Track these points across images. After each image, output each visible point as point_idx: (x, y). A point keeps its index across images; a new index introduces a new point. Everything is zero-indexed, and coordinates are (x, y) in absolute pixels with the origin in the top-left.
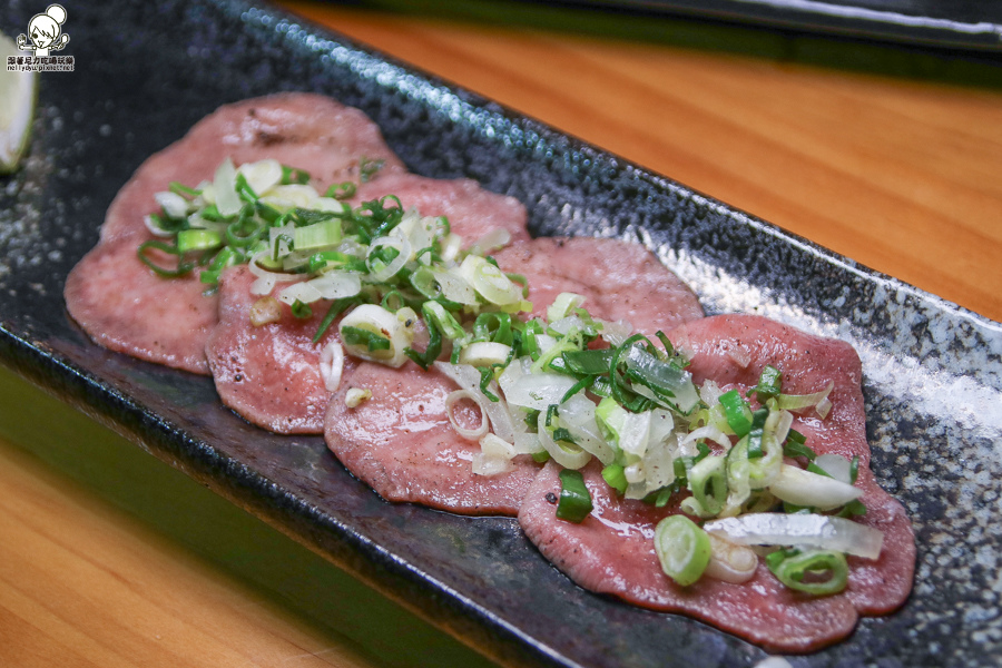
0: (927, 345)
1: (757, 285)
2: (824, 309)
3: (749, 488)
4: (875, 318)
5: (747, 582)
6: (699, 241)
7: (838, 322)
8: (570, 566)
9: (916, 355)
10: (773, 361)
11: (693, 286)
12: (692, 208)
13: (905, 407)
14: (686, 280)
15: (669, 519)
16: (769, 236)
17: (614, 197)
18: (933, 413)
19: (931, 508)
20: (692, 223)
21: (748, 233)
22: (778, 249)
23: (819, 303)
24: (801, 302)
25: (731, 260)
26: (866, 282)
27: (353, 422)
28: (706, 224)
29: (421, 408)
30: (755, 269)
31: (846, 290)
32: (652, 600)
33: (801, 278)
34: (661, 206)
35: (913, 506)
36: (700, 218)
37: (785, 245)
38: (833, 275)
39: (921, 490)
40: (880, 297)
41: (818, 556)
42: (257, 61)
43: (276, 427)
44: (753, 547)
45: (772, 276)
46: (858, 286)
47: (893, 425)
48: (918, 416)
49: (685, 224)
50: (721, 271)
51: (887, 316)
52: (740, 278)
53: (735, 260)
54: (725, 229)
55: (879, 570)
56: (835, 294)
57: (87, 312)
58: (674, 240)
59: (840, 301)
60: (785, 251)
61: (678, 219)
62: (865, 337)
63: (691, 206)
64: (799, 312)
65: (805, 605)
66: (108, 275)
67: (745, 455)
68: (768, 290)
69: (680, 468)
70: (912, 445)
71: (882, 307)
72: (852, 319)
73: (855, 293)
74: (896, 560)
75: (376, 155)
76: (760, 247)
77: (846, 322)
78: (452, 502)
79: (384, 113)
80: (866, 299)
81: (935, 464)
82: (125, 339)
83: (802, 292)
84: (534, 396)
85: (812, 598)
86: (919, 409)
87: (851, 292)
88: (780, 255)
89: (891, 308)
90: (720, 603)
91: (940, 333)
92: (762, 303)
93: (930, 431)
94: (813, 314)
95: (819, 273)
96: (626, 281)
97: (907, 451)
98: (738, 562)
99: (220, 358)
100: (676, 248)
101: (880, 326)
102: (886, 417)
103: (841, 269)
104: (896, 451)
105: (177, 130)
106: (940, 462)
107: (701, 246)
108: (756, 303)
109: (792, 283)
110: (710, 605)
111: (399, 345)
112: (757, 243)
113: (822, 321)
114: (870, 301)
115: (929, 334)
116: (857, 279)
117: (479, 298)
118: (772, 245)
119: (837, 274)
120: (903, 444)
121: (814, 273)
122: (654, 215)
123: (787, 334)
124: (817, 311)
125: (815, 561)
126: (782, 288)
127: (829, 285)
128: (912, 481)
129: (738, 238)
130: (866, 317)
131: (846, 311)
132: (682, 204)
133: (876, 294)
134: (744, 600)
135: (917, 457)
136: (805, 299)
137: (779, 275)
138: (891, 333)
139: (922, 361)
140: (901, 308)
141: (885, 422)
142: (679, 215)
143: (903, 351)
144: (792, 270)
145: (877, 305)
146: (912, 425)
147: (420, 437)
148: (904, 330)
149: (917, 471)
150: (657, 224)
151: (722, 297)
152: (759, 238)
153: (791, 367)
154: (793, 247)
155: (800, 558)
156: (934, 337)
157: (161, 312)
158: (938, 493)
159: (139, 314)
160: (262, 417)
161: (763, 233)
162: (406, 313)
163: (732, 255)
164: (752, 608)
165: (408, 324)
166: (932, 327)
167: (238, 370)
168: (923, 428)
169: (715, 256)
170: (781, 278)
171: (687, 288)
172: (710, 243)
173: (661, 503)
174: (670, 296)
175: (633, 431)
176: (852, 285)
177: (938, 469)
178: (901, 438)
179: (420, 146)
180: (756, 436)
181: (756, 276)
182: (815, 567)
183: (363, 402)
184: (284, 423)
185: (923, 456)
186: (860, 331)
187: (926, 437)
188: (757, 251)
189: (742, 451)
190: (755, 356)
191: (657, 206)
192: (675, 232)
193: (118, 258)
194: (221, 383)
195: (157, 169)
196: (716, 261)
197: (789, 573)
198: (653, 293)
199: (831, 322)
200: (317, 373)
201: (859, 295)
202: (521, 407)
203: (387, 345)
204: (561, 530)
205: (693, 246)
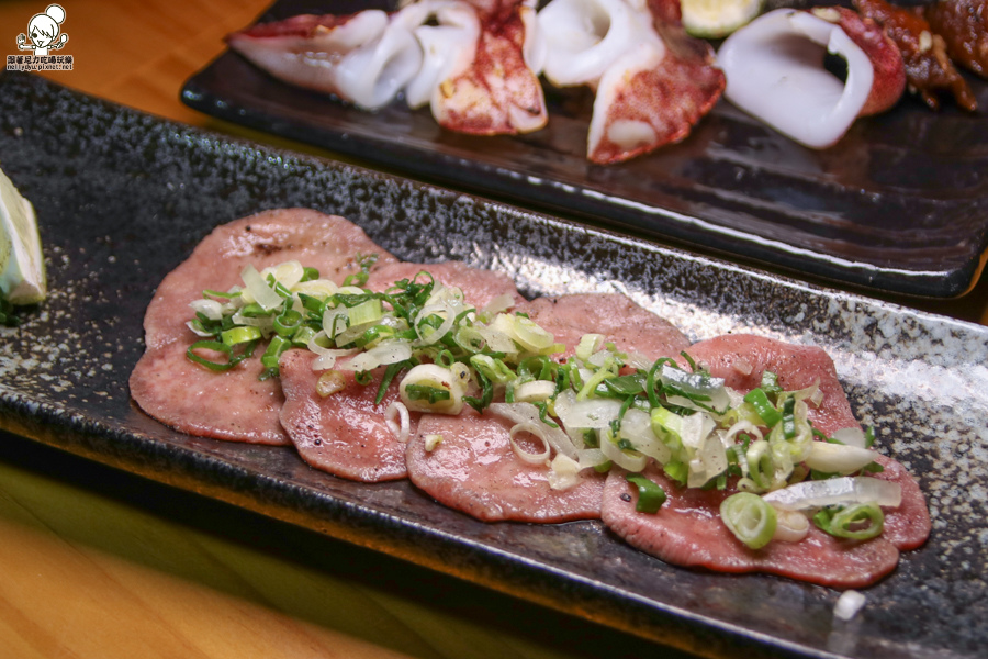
0: (879, 341)
1: (727, 313)
2: (787, 324)
3: (791, 463)
4: (832, 325)
5: (803, 540)
6: (669, 285)
7: (801, 333)
8: (660, 548)
9: (871, 350)
10: (769, 367)
11: (672, 321)
12: (659, 260)
13: (874, 392)
14: (665, 317)
15: (731, 498)
16: (730, 272)
17: (587, 259)
18: (897, 393)
19: (922, 464)
20: (661, 271)
21: (711, 273)
22: (739, 281)
23: (782, 320)
24: (767, 321)
25: (700, 297)
26: (820, 298)
27: (433, 463)
28: (674, 271)
29: (487, 444)
30: (723, 301)
31: (804, 306)
32: (735, 564)
33: (763, 303)
34: (631, 262)
35: (907, 464)
36: (667, 267)
37: (745, 278)
38: (791, 296)
39: (908, 452)
40: (833, 308)
41: (860, 508)
42: (234, 187)
43: (366, 477)
44: (801, 511)
45: (739, 305)
46: (814, 302)
47: (869, 407)
48: (886, 397)
49: (654, 273)
50: (692, 306)
51: (842, 323)
52: (711, 310)
53: (704, 296)
54: (690, 272)
55: (903, 514)
56: (796, 311)
57: (160, 407)
58: (648, 288)
59: (800, 317)
60: (746, 283)
61: (648, 270)
62: (827, 342)
63: (658, 257)
64: (767, 330)
65: (856, 550)
66: (164, 375)
67: (782, 438)
68: (736, 316)
69: (732, 456)
70: (889, 419)
71: (836, 316)
72: (813, 329)
73: (811, 309)
74: (912, 505)
75: (369, 252)
76: (724, 283)
77: (809, 332)
78: (541, 514)
79: (364, 217)
80: (822, 312)
81: (911, 430)
82: (204, 424)
83: (766, 313)
84: (590, 417)
85: (860, 543)
86: (885, 391)
87: (809, 308)
88: (742, 287)
89: (844, 315)
90: (789, 559)
91: (889, 330)
92: (733, 328)
93: (899, 407)
94: (779, 330)
95: (779, 296)
96: (617, 324)
97: (887, 424)
98: (795, 525)
99: (298, 427)
100: (651, 293)
101: (837, 331)
102: (861, 401)
103: (797, 290)
104: (878, 426)
105: (180, 252)
106: (915, 428)
107: (672, 289)
108: (729, 328)
109: (756, 308)
110: (782, 560)
111: (457, 394)
112: (721, 280)
113: (788, 335)
114: (826, 312)
115: (880, 332)
116: (812, 297)
117: (518, 346)
118: (734, 279)
119: (794, 294)
120: (882, 419)
121: (773, 296)
122: (625, 270)
123: (773, 345)
124: (782, 327)
125: (858, 513)
126: (748, 313)
127: (789, 305)
128: (899, 446)
129: (703, 278)
130: (825, 325)
131: (806, 323)
132: (649, 257)
133: (830, 306)
134: (807, 554)
135: (896, 428)
136: (770, 319)
137: (744, 302)
138: (848, 336)
139: (877, 353)
140: (853, 314)
141: (861, 405)
142: (648, 266)
143: (861, 348)
144: (753, 297)
145: (832, 315)
146: (884, 404)
147: (492, 468)
148: (858, 332)
149: (900, 438)
150: (630, 277)
151: (699, 326)
152: (721, 275)
153: (784, 370)
154: (753, 278)
155: (847, 512)
156: (884, 333)
157: (227, 399)
158: (923, 452)
159: (207, 403)
160: (352, 470)
161: (725, 271)
162: (458, 367)
163: (700, 292)
164: (815, 557)
165: (462, 375)
166: (881, 325)
167: (316, 436)
168: (893, 405)
169: (685, 296)
170: (746, 305)
171: (669, 324)
172: (679, 285)
173: (722, 487)
174: (656, 331)
175: (690, 430)
176: (808, 301)
177: (916, 434)
178: (879, 415)
179: (402, 240)
180: (789, 421)
181: (724, 307)
182: (858, 518)
183: (437, 445)
184: (372, 472)
185: (900, 426)
186: (821, 338)
187: (898, 412)
188: (721, 286)
189: (777, 435)
190: (754, 364)
191: (627, 262)
192: (647, 281)
193: (169, 362)
194: (304, 448)
195: (177, 284)
196: (688, 299)
197: (841, 524)
198: (641, 330)
199: (796, 334)
200: (386, 429)
201: (815, 309)
202: (578, 429)
203: (447, 395)
204: (643, 521)
205: (665, 289)
